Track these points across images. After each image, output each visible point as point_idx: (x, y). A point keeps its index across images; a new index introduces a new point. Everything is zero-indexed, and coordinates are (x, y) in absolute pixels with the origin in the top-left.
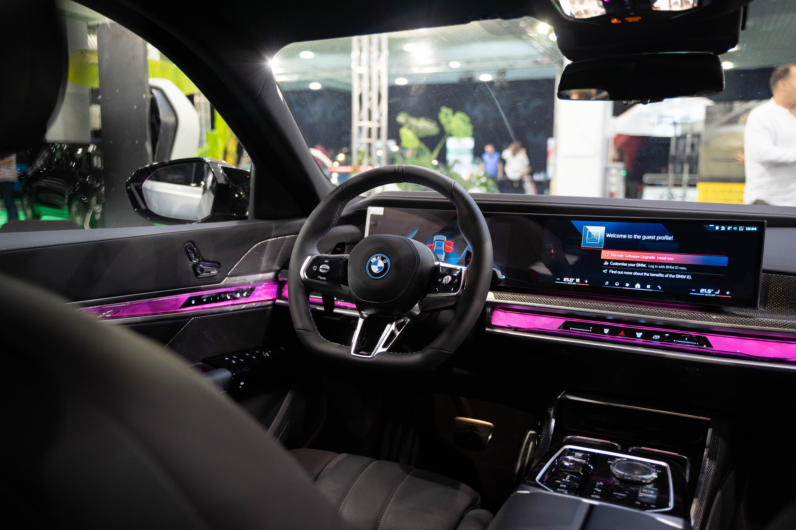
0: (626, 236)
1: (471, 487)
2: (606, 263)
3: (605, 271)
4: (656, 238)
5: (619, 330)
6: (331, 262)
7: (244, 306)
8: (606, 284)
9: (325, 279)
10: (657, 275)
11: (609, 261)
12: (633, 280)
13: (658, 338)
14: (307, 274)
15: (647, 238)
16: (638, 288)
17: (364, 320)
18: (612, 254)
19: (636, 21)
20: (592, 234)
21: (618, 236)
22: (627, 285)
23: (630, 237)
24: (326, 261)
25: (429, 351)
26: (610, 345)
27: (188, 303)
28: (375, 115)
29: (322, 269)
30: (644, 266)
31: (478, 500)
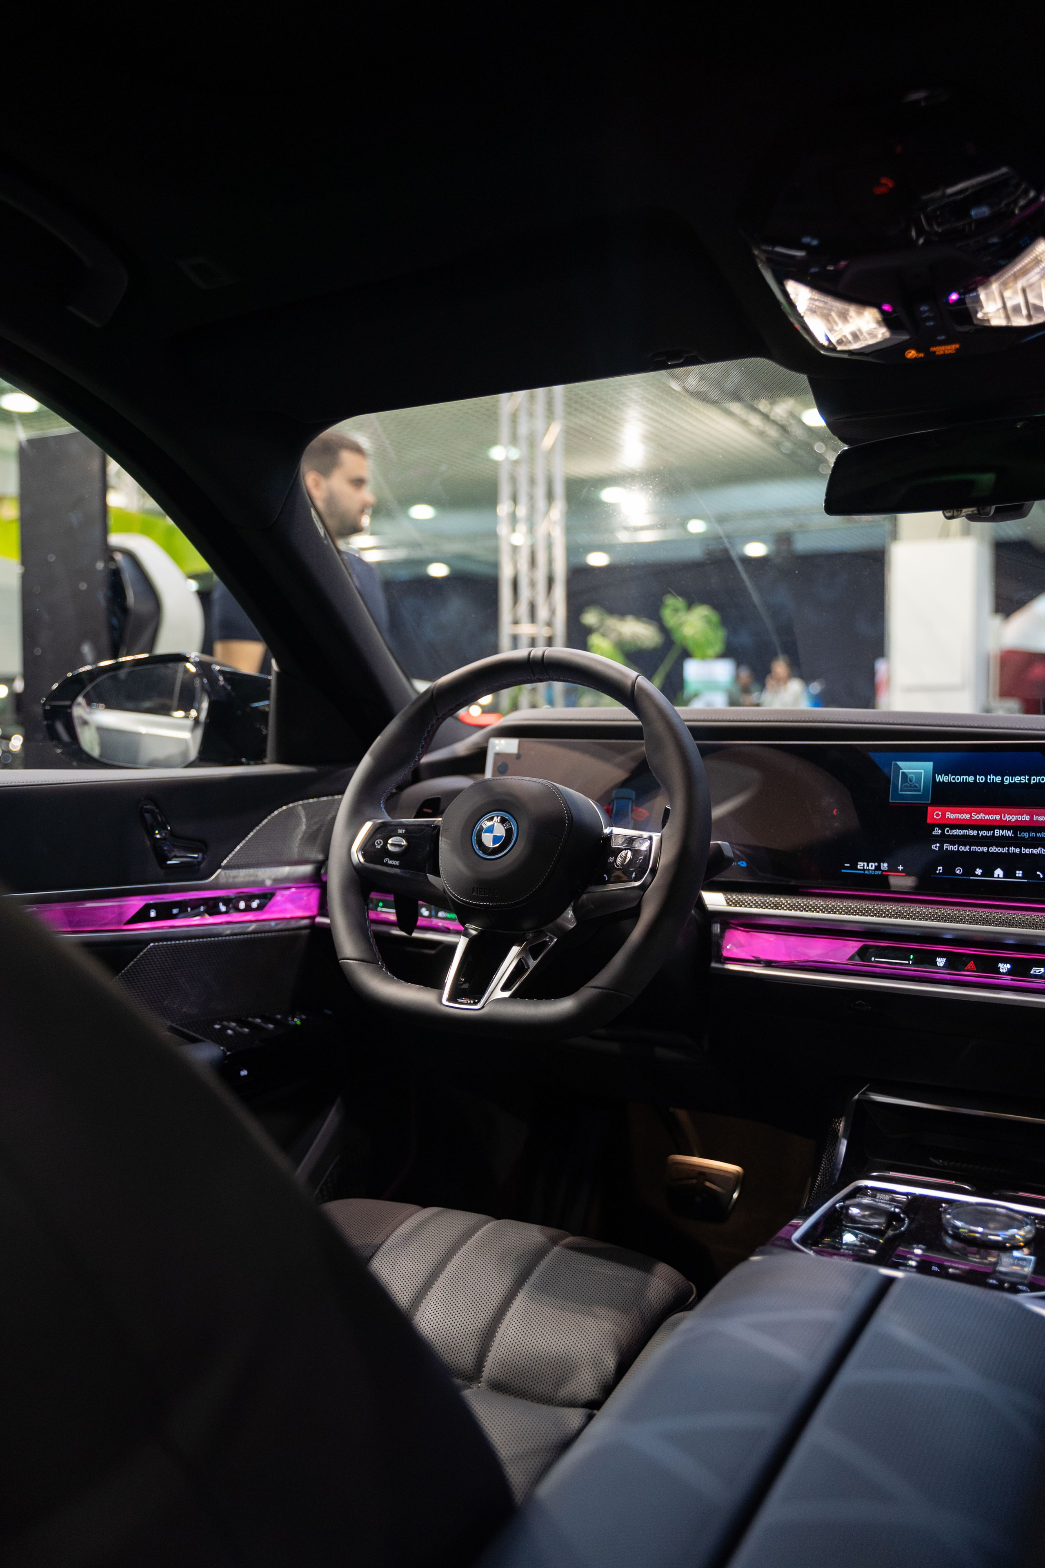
0: (973, 779)
1: (678, 1270)
2: (937, 832)
3: (936, 847)
4: (1029, 780)
5: (964, 959)
6: (410, 833)
7: (252, 927)
8: (938, 872)
9: (397, 863)
10: (1035, 851)
11: (942, 827)
12: (989, 863)
13: (1040, 972)
14: (364, 856)
15: (1013, 781)
16: (998, 877)
17: (468, 939)
18: (947, 813)
19: (950, 352)
20: (909, 776)
21: (958, 779)
22: (979, 872)
23: (980, 779)
24: (400, 831)
25: (587, 992)
26: (949, 989)
27: (142, 916)
28: (543, 613)
29: (392, 845)
30: (1009, 833)
31: (692, 1294)
